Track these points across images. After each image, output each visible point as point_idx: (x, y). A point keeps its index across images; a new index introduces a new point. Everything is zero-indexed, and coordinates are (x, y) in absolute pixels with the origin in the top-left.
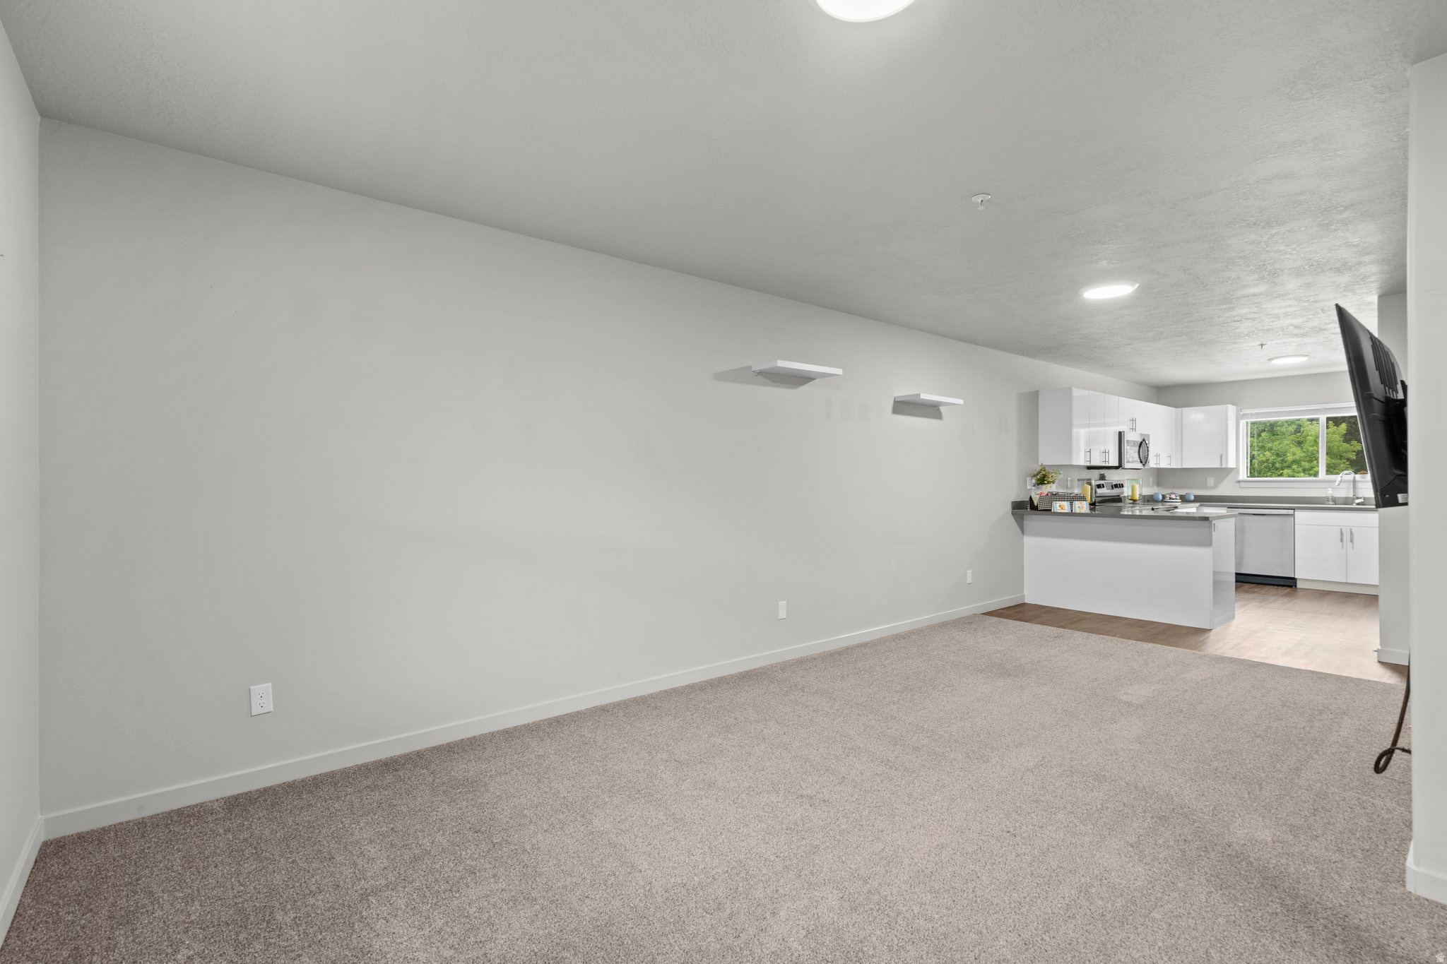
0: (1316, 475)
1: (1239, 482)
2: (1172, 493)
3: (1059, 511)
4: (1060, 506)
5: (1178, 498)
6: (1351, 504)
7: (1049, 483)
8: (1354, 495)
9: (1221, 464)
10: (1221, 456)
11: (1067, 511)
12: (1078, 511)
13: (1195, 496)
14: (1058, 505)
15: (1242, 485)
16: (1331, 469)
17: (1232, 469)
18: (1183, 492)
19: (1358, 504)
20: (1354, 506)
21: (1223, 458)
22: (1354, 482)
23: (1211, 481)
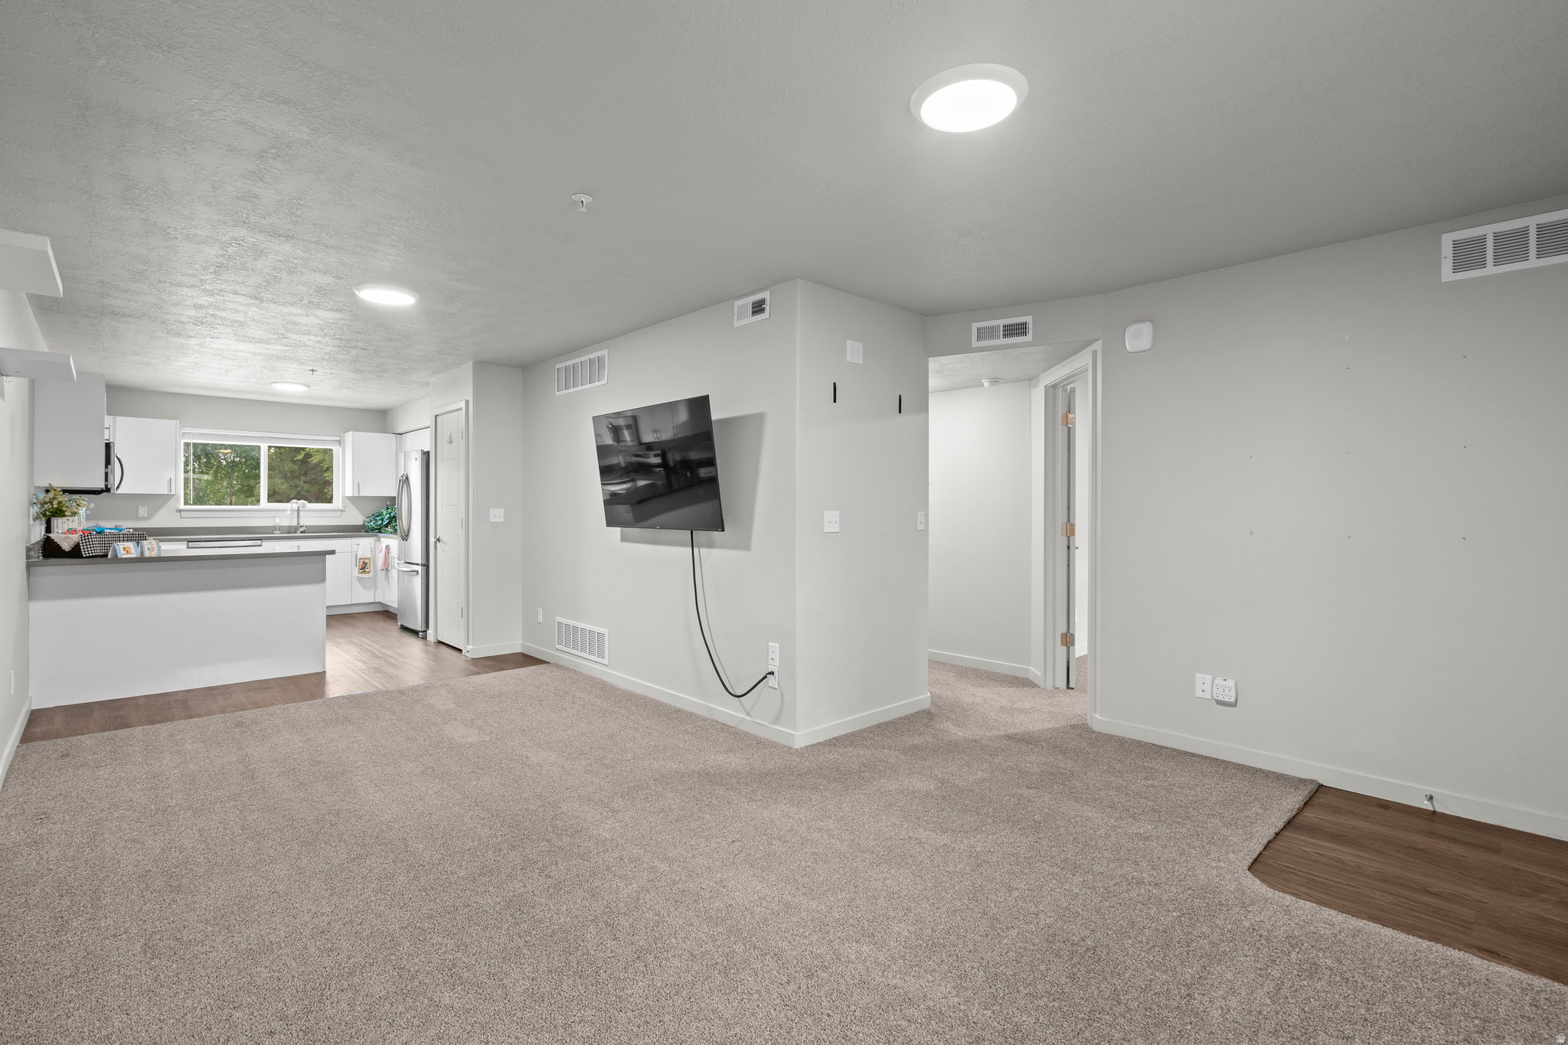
0: (258, 501)
1: (180, 511)
3: (124, 556)
4: (124, 549)
6: (295, 532)
7: (74, 514)
8: (298, 524)
11: (134, 556)
12: (147, 554)
14: (121, 547)
15: (176, 514)
16: (274, 496)
17: (170, 496)
19: (301, 532)
20: (299, 534)
22: (298, 510)
23: (143, 511)
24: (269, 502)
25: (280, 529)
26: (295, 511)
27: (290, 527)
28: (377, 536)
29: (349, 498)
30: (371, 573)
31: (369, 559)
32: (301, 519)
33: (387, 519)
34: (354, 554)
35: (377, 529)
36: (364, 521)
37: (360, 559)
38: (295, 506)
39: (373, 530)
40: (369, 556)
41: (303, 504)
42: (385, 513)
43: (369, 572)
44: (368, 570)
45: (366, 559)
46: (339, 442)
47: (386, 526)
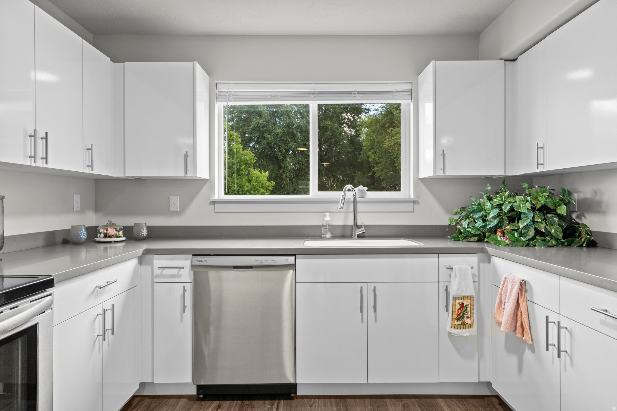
1: (214, 203)
2: (107, 225)
5: (121, 233)
6: (352, 238)
8: (355, 223)
9: (186, 171)
10: (186, 156)
13: (149, 228)
15: (219, 207)
17: (203, 182)
18: (130, 221)
19: (359, 238)
21: (188, 158)
22: (355, 202)
23: (175, 202)
24: (319, 191)
25: (332, 228)
26: (349, 202)
27: (344, 227)
28: (483, 251)
29: (424, 181)
30: (475, 326)
31: (471, 298)
32: (359, 216)
33: (495, 217)
34: (442, 286)
35: (474, 235)
36: (451, 220)
37: (455, 298)
38: (350, 196)
39: (468, 236)
40: (470, 291)
41: (362, 191)
42: (488, 205)
43: (470, 326)
44: (468, 321)
45: (464, 298)
46: (410, 93)
47: (494, 231)
